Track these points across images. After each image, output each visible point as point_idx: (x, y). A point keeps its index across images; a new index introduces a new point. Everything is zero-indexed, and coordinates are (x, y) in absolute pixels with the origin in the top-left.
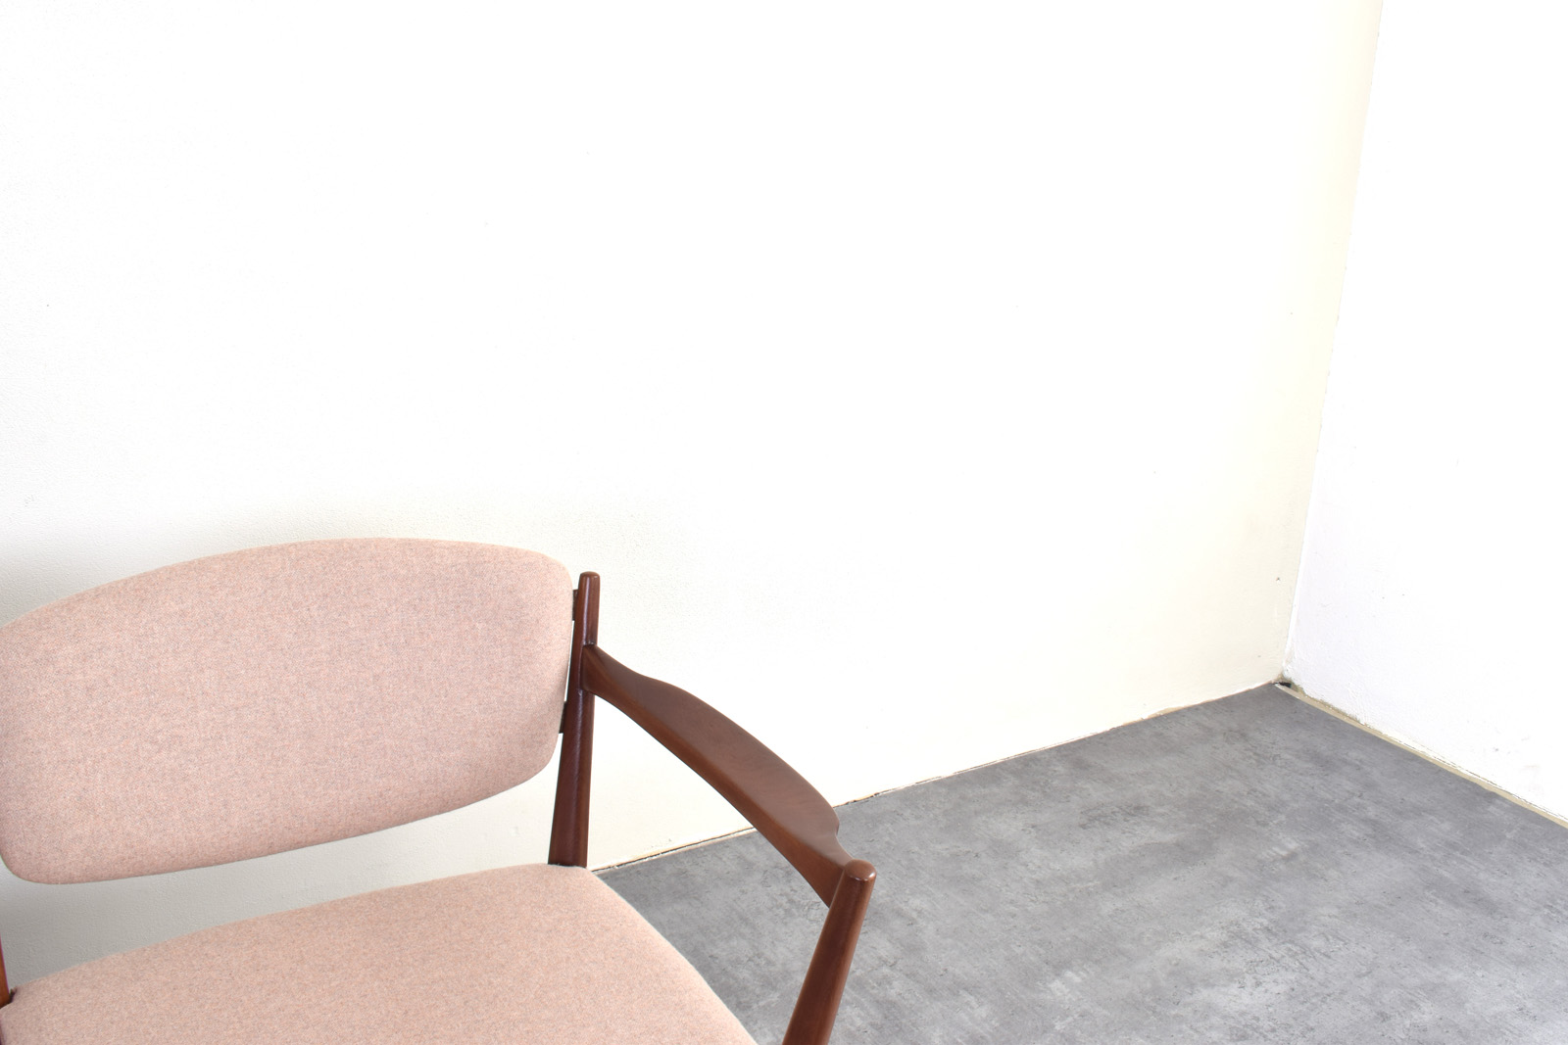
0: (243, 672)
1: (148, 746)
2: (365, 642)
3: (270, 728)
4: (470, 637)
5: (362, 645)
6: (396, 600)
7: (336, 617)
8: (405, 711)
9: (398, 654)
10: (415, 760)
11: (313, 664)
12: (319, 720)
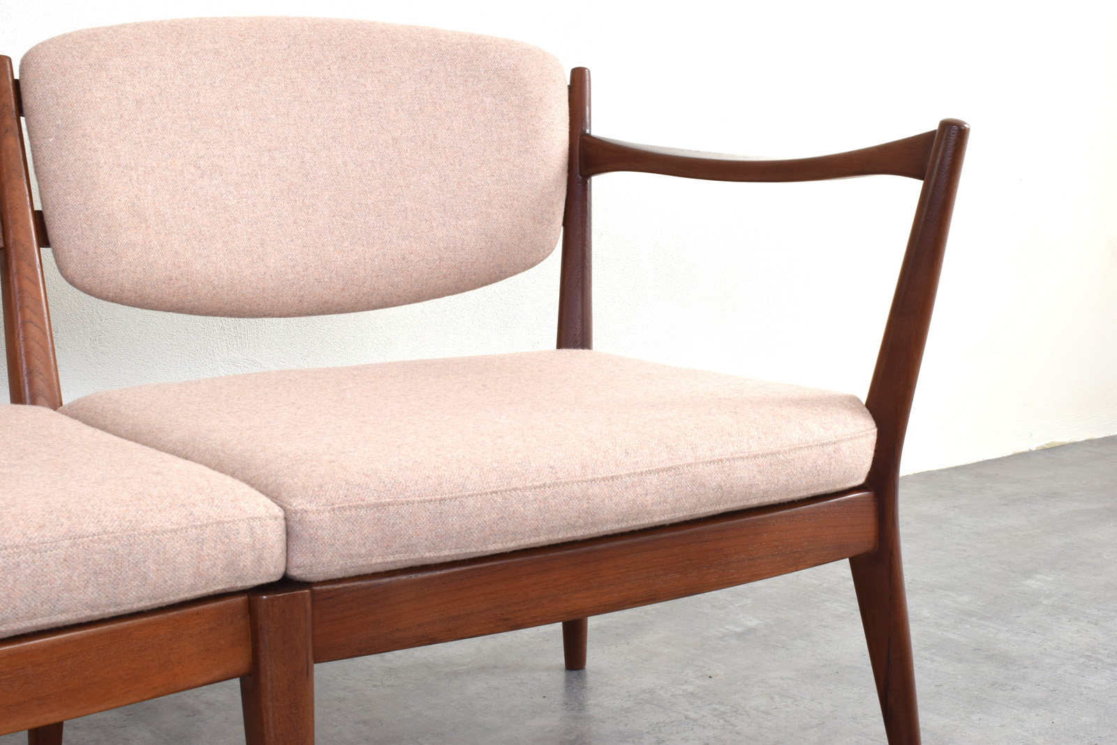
0: (273, 116)
1: (193, 170)
2: (382, 105)
3: (301, 175)
4: (479, 110)
5: (381, 108)
6: (409, 69)
7: (355, 78)
8: (423, 176)
9: (414, 120)
10: (435, 225)
11: (336, 120)
12: (344, 174)
